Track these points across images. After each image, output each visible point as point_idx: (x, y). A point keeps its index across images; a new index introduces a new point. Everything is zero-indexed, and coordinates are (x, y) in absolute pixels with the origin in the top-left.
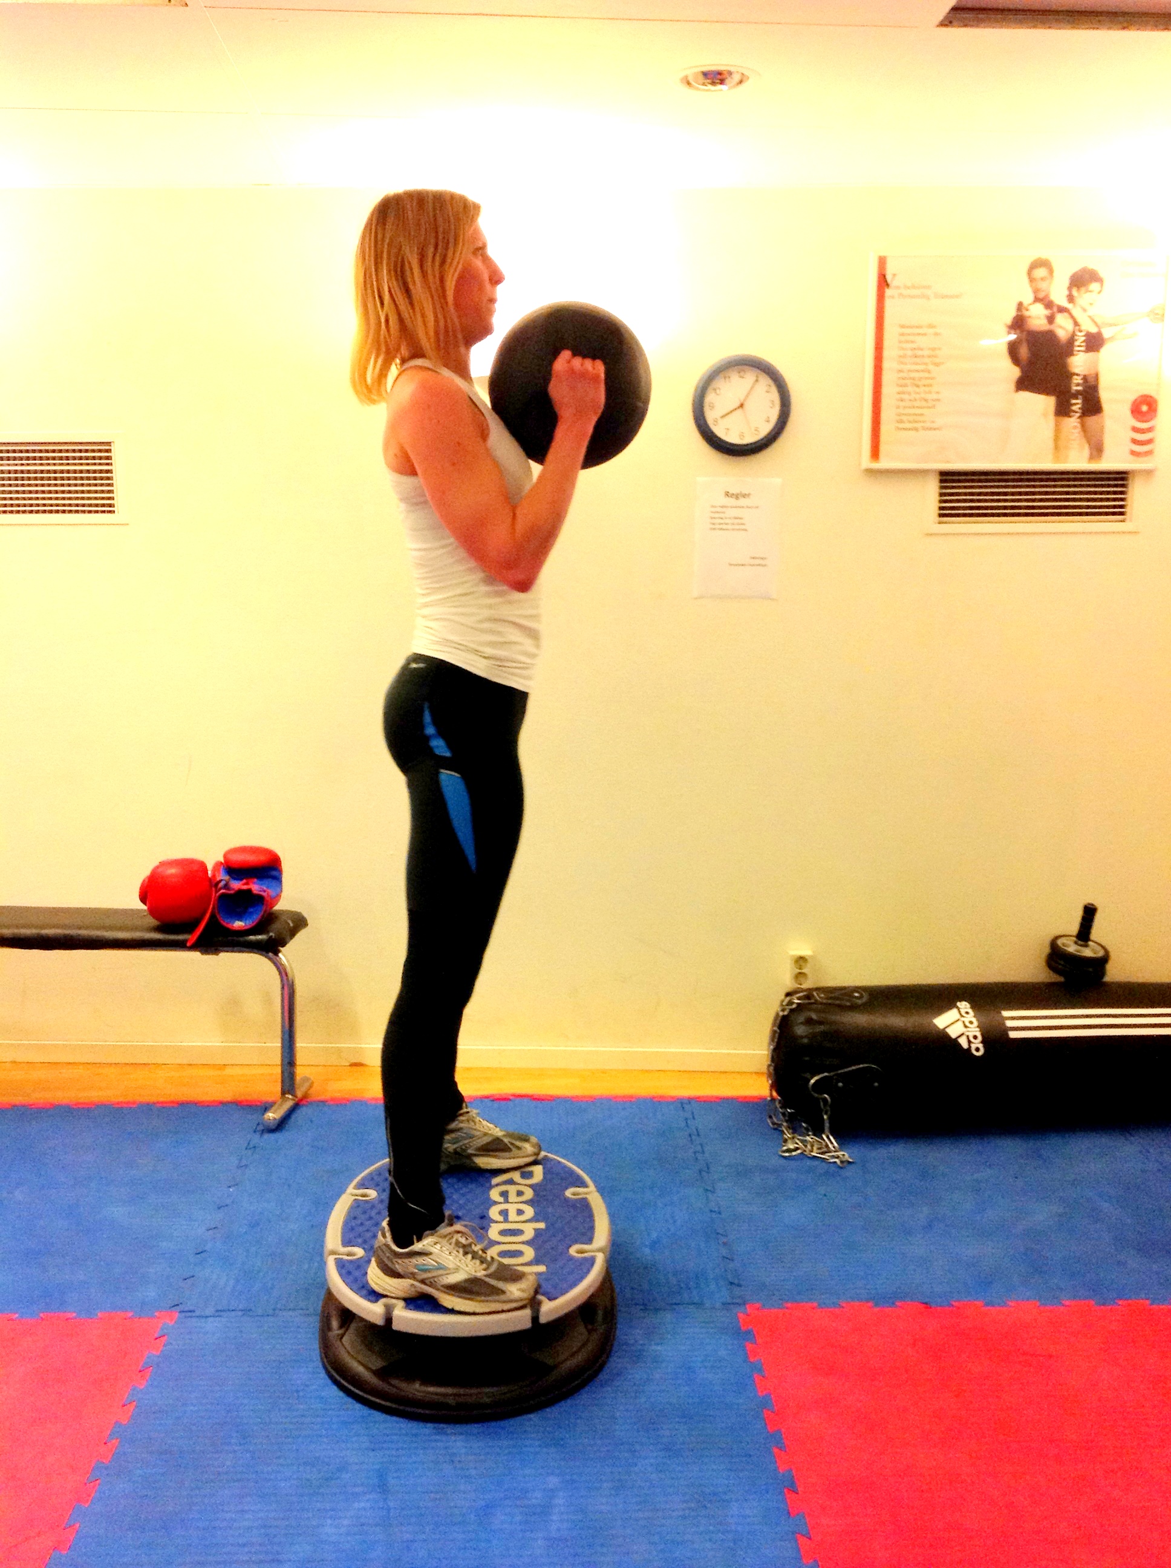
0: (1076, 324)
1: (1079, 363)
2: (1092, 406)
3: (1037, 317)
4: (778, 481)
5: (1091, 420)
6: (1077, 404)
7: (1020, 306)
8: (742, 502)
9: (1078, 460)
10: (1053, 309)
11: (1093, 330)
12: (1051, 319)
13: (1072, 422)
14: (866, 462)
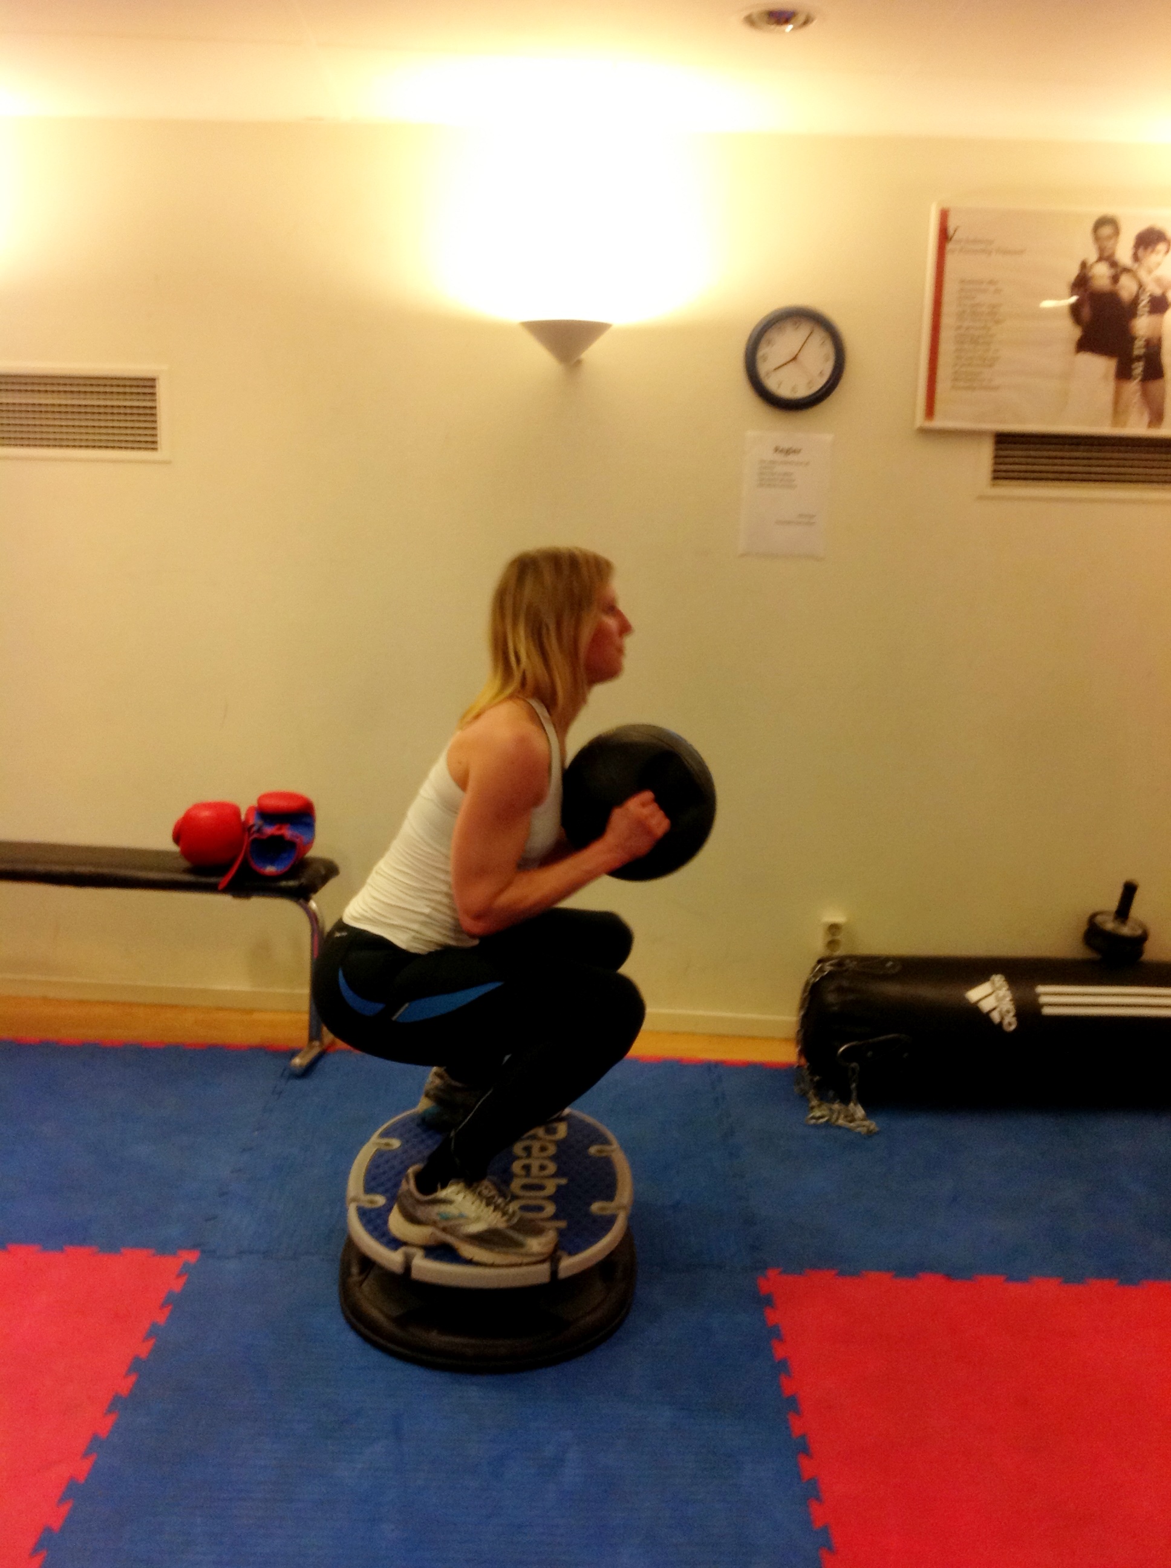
0: (1141, 286)
1: (1143, 325)
2: (1154, 370)
3: (1101, 273)
4: (829, 437)
5: (1154, 386)
6: (1139, 368)
7: (1084, 265)
8: (792, 458)
9: (1137, 427)
10: (1118, 271)
11: (1158, 292)
12: (1115, 279)
13: (1133, 387)
14: (920, 420)
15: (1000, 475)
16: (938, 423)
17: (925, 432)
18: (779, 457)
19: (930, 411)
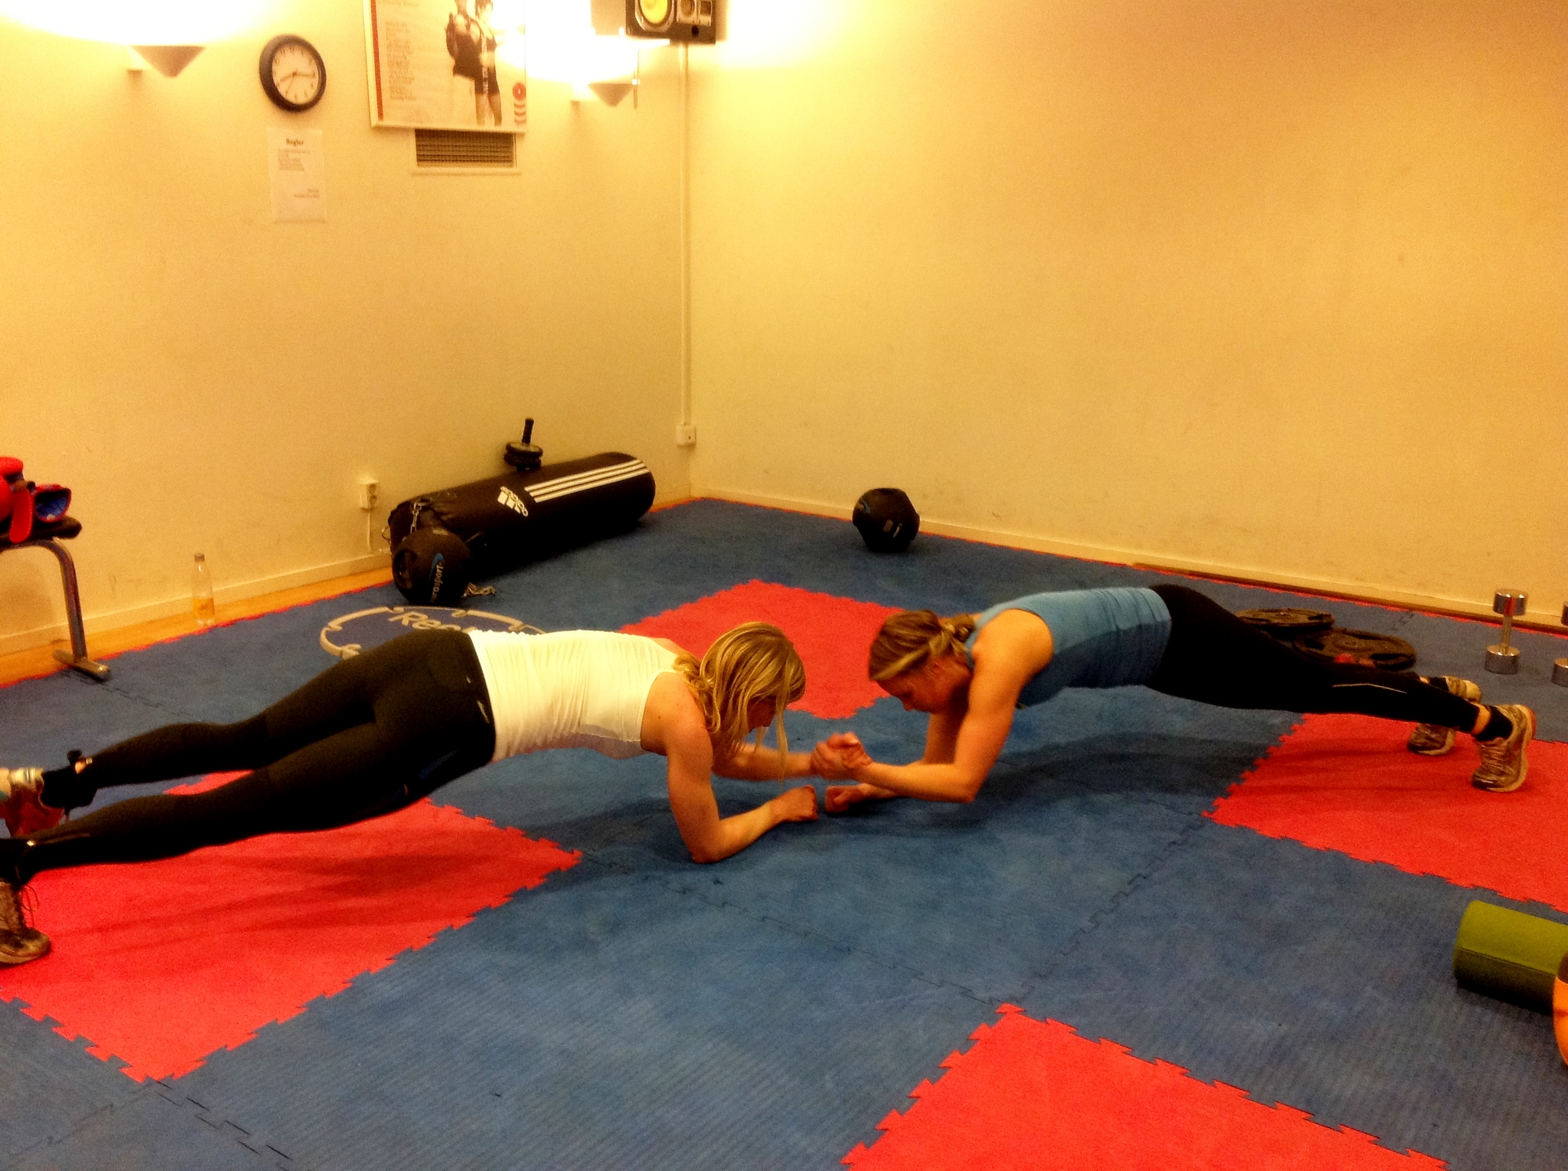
0: (481, 32)
1: (485, 57)
2: (494, 89)
3: (460, 21)
4: (320, 132)
5: (495, 98)
6: (486, 86)
7: (451, 16)
8: (299, 147)
9: (489, 126)
10: (469, 22)
11: (490, 38)
12: (468, 27)
13: (484, 98)
14: (375, 121)
15: (421, 159)
16: (387, 122)
17: (380, 130)
18: (291, 147)
19: (381, 115)
